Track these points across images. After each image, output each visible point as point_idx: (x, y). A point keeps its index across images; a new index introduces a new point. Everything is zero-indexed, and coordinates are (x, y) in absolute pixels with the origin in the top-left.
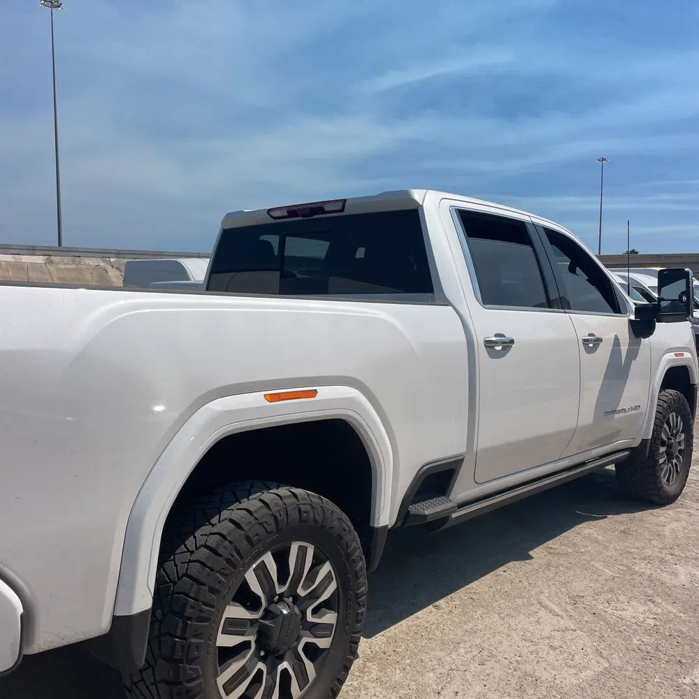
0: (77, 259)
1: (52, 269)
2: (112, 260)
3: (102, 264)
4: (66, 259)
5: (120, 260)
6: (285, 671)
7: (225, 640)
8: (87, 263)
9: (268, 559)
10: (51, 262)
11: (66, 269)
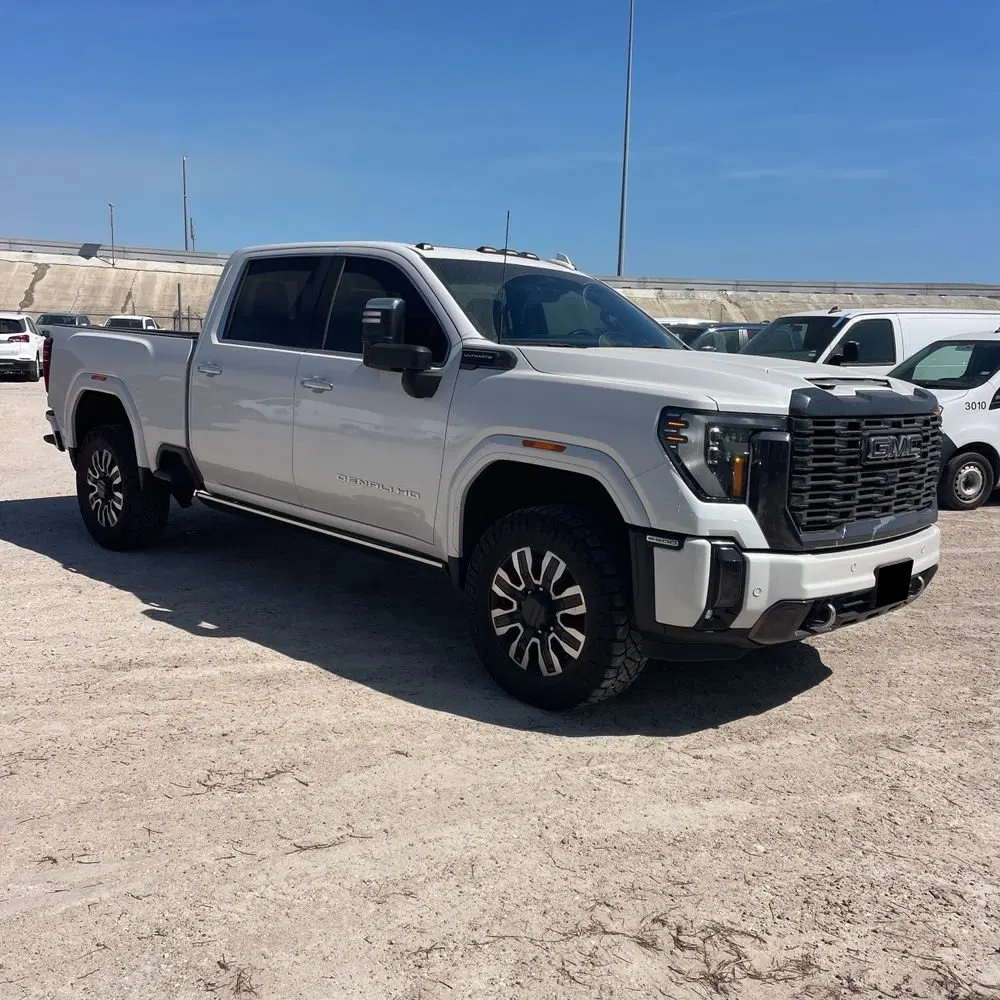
0: (691, 293)
1: (664, 304)
2: (729, 293)
3: (719, 299)
4: (679, 293)
5: (739, 293)
8: (702, 297)
10: (663, 297)
11: (681, 305)
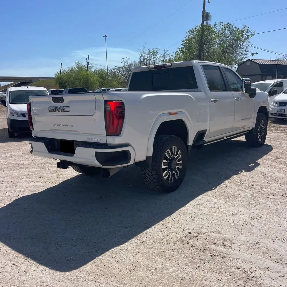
6: (174, 173)
7: (164, 167)
9: (169, 150)
